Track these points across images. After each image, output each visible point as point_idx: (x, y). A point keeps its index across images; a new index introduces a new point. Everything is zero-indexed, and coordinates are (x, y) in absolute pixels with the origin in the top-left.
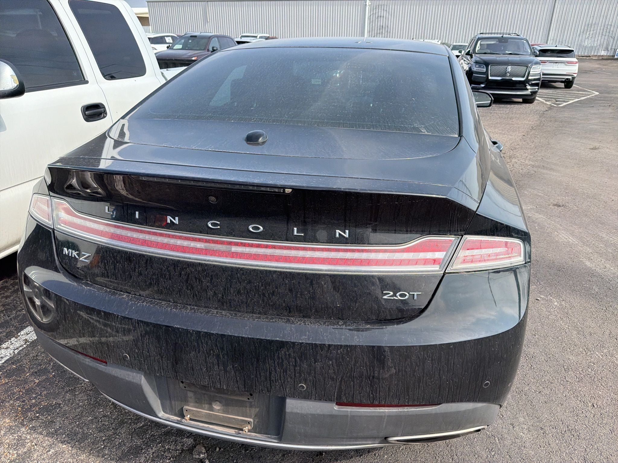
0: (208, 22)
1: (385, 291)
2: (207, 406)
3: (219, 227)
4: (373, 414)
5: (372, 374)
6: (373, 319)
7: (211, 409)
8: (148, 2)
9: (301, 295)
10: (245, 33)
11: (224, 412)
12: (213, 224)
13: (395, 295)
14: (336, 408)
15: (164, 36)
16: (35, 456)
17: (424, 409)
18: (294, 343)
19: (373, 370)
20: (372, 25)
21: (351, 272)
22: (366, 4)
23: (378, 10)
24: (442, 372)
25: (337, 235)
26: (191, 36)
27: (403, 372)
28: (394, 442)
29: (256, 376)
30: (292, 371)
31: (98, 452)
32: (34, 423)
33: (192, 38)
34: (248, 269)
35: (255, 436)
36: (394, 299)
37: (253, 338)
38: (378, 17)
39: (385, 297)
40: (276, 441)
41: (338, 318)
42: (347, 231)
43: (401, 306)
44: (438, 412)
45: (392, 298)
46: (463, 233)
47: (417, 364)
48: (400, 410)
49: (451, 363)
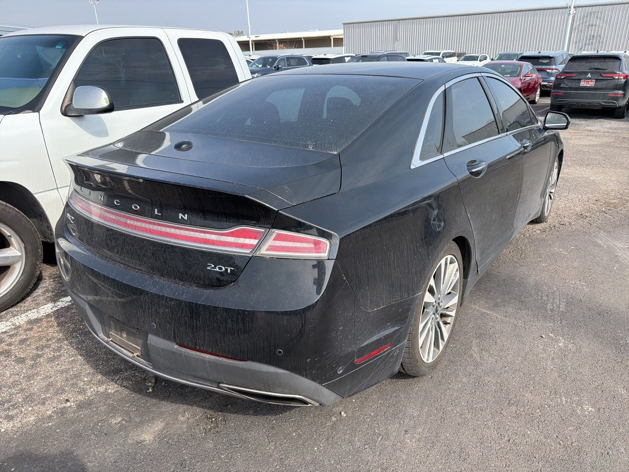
0: (397, 40)
1: (209, 263)
2: (119, 333)
3: (119, 204)
4: (198, 357)
5: (192, 324)
6: (201, 284)
7: (122, 337)
8: (344, 24)
9: (159, 259)
10: (431, 50)
11: (128, 340)
12: (117, 202)
13: (215, 267)
14: (176, 346)
15: (344, 57)
16: (62, 359)
17: (234, 362)
18: (147, 292)
19: (193, 321)
20: (580, 35)
21: (188, 246)
22: (570, 13)
23: (590, 18)
24: (240, 332)
25: (180, 217)
26: (362, 56)
27: (212, 326)
28: (226, 389)
29: (131, 313)
30: (147, 312)
31: (96, 366)
32: (73, 340)
33: (363, 58)
34: (132, 236)
35: (142, 361)
36: (214, 271)
37: (128, 285)
38: (589, 25)
39: (208, 268)
40: (151, 367)
41: (180, 280)
42: (186, 215)
43: (219, 276)
44: (244, 367)
45: (213, 270)
46: (269, 226)
47: (221, 322)
48: (217, 358)
49: (246, 326)
